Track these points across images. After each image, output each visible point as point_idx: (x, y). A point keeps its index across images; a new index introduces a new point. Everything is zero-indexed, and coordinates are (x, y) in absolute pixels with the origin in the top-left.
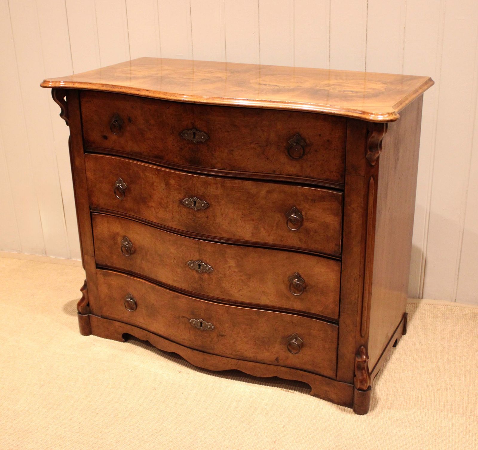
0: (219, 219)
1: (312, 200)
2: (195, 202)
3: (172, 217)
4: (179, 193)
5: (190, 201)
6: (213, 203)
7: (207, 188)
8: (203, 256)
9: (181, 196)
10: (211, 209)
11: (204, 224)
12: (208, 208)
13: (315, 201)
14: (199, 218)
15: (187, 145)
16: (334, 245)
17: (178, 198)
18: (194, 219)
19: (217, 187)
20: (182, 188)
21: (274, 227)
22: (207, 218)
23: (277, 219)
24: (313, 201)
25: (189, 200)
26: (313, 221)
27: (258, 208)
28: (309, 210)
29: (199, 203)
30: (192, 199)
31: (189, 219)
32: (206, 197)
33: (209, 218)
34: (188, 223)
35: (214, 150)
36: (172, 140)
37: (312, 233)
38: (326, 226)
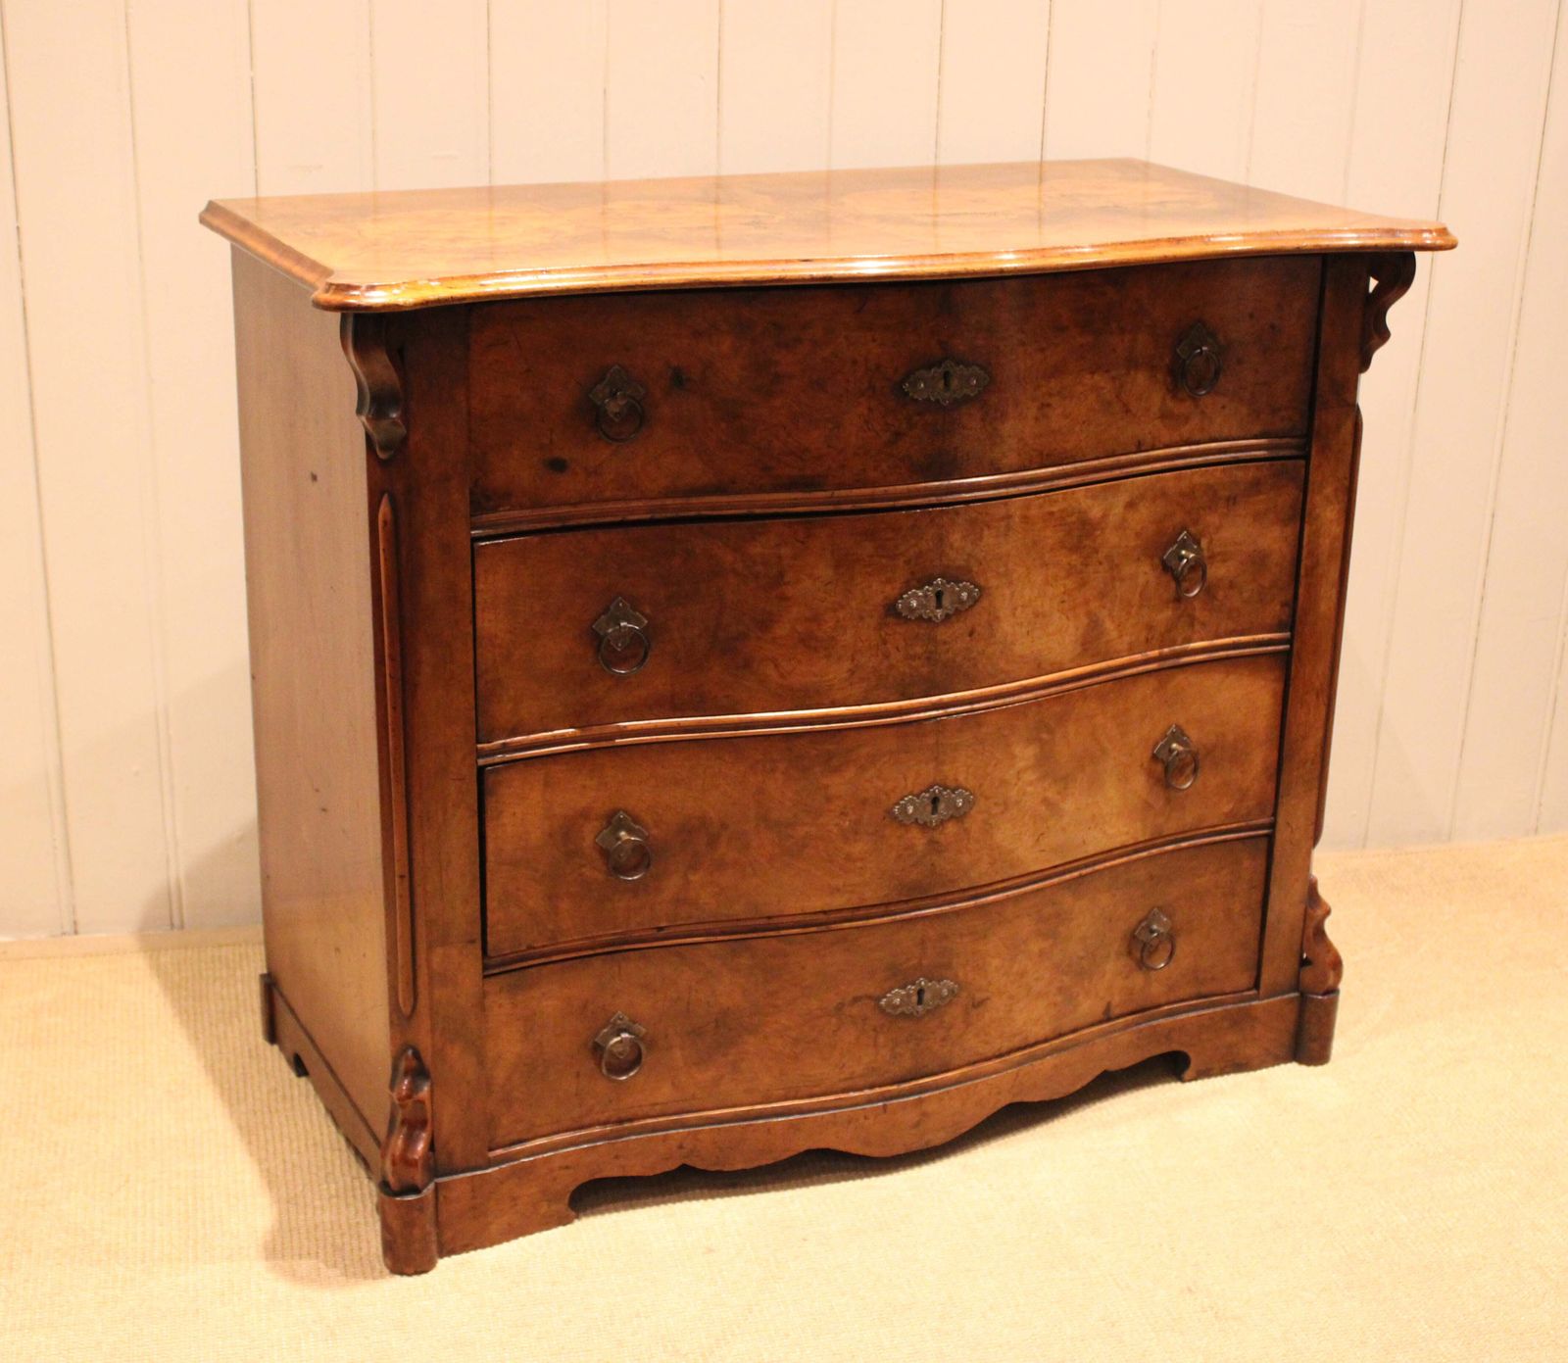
0: (1006, 626)
1: (1228, 499)
2: (939, 595)
3: (850, 670)
4: (889, 581)
5: (926, 596)
6: (994, 582)
7: (981, 538)
8: (946, 768)
9: (893, 589)
10: (985, 603)
11: (959, 659)
12: (976, 601)
13: (1235, 498)
14: (945, 643)
15: (917, 418)
16: (1278, 608)
17: (881, 597)
18: (931, 652)
19: (1008, 528)
20: (901, 561)
21: (1132, 607)
22: (971, 634)
23: (1141, 580)
24: (1232, 501)
25: (920, 594)
26: (1225, 557)
27: (1100, 563)
28: (1218, 529)
29: (953, 592)
30: (931, 589)
31: (914, 657)
32: (975, 569)
33: (975, 635)
34: (907, 671)
35: (1002, 416)
36: (866, 412)
37: (1221, 594)
38: (1258, 561)
